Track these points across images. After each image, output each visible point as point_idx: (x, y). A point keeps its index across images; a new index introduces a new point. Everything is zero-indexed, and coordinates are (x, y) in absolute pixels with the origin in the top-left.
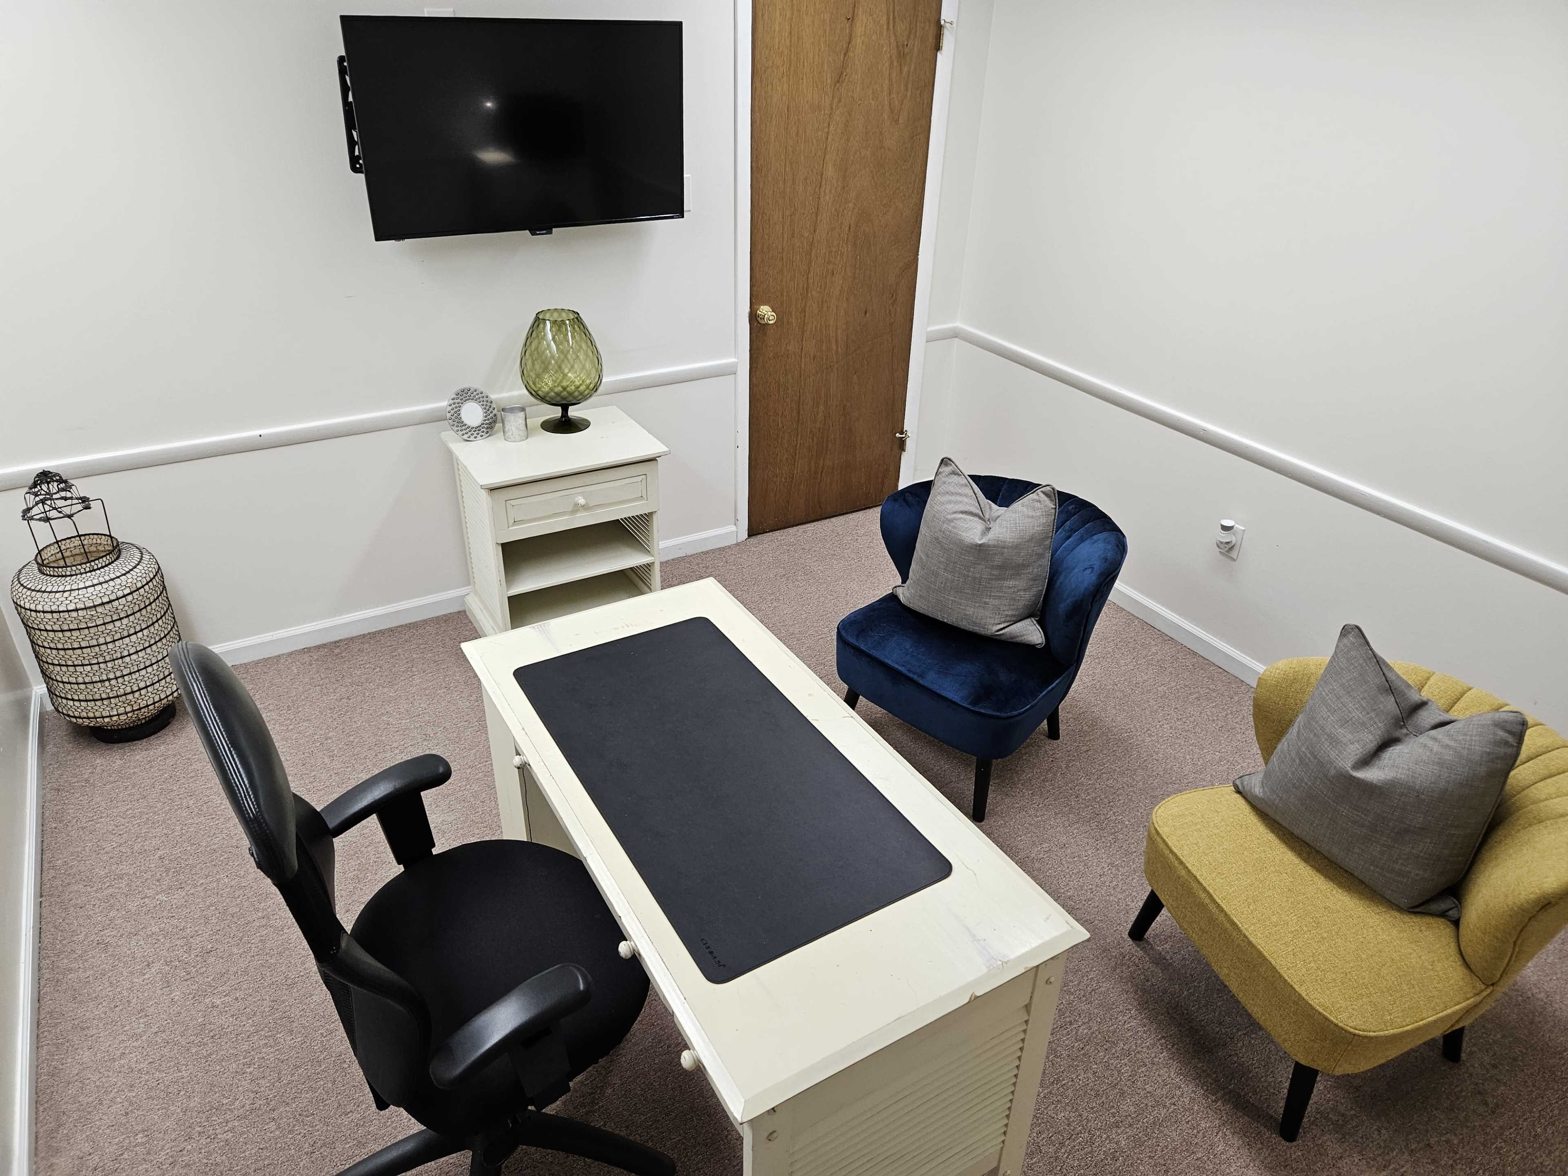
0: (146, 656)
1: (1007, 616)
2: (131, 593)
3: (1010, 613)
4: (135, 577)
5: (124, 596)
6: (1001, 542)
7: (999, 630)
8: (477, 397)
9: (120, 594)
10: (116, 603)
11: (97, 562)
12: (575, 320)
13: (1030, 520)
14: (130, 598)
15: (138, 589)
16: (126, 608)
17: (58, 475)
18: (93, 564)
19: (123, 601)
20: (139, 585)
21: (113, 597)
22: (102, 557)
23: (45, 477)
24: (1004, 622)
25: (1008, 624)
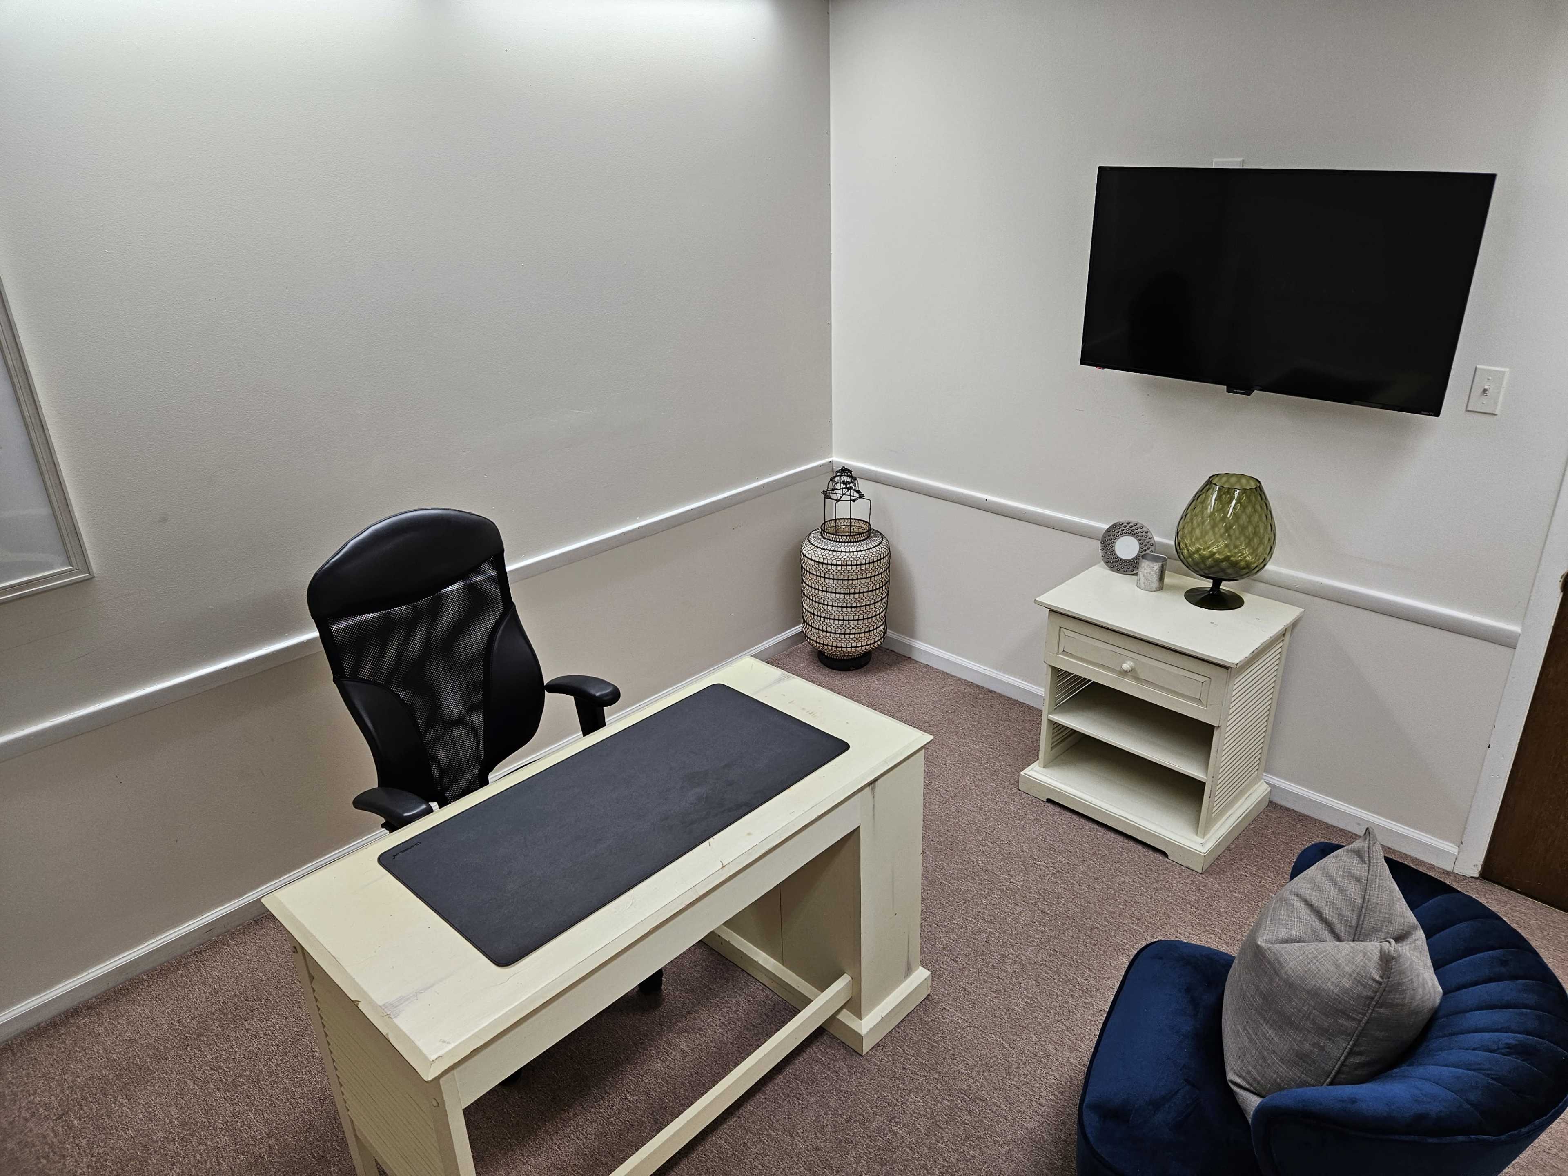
0: (837, 612)
1: (1249, 1073)
2: (841, 565)
3: (1254, 1073)
4: (850, 557)
5: (836, 565)
6: (1279, 963)
7: (1232, 1082)
8: (1140, 534)
9: (834, 562)
10: (829, 567)
11: (840, 537)
12: (1258, 489)
13: (1332, 969)
14: (839, 568)
15: (847, 565)
16: (834, 573)
17: (851, 472)
18: (837, 537)
19: (834, 567)
20: (849, 563)
21: (830, 562)
22: (844, 536)
23: (844, 471)
24: (1244, 1079)
25: (1248, 1086)
